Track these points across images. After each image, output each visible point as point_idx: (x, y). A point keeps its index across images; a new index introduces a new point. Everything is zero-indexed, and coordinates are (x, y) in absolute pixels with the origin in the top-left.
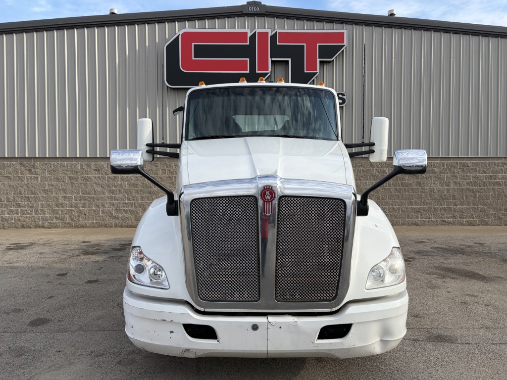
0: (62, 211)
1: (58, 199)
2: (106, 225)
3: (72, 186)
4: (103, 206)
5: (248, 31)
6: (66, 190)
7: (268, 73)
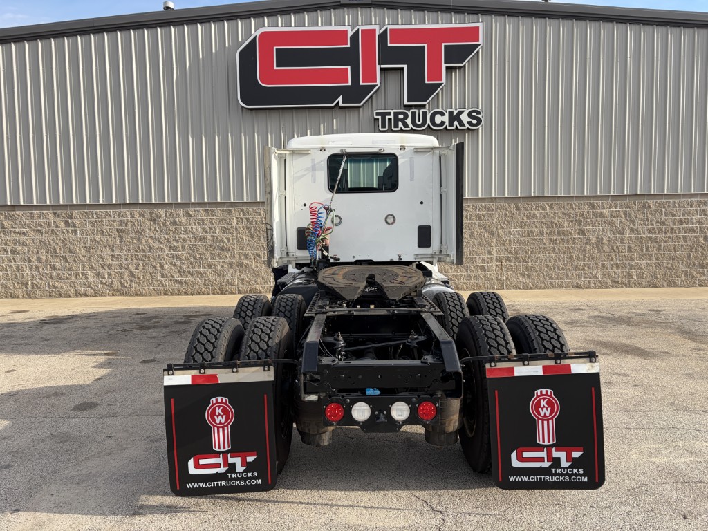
0: (109, 275)
1: (103, 259)
2: (166, 291)
3: (121, 242)
4: (162, 267)
5: (349, 28)
6: (113, 247)
7: (376, 85)
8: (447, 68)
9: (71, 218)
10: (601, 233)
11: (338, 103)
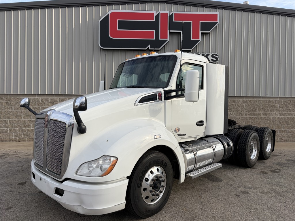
0: (28, 130)
5: (155, 12)
6: (31, 116)
7: (167, 40)
8: (202, 33)
9: (10, 101)
10: (275, 115)
11: (148, 48)
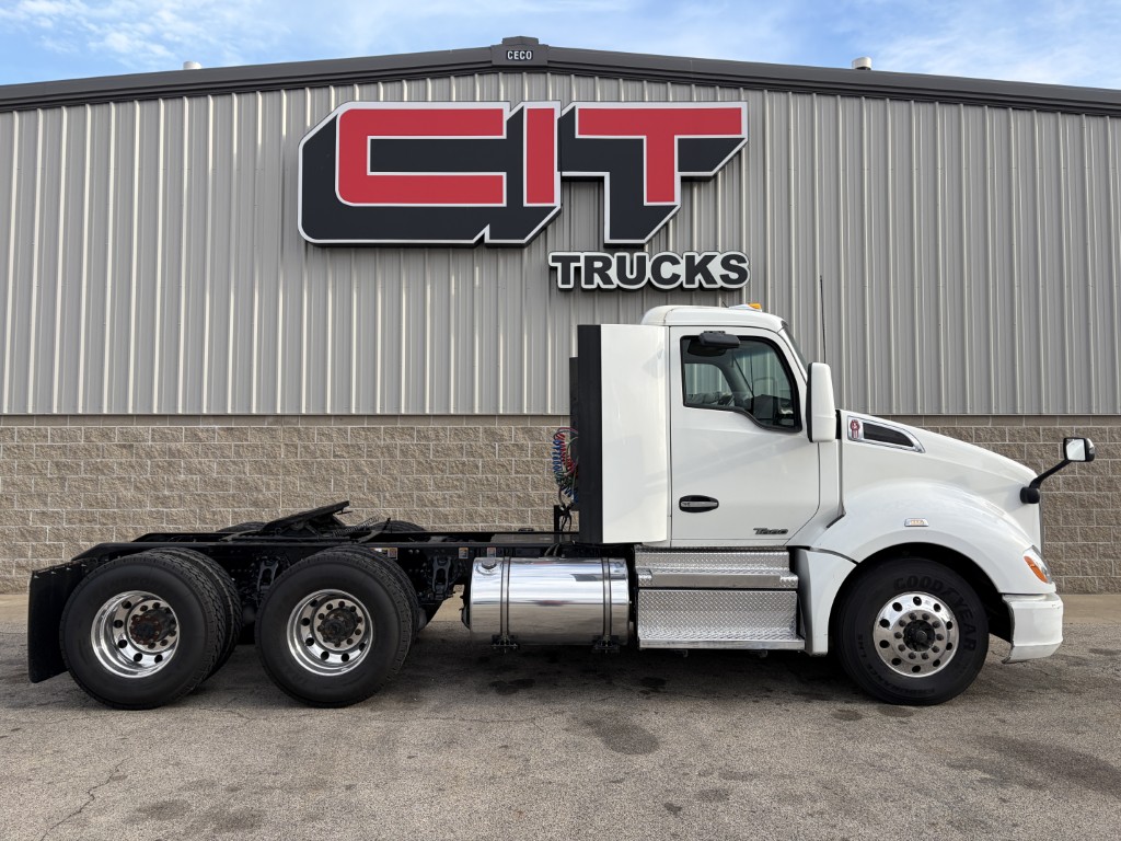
0: (34, 549)
1: (25, 519)
3: (62, 486)
5: (505, 107)
6: (47, 496)
7: (554, 208)
8: (684, 179)
11: (483, 237)
